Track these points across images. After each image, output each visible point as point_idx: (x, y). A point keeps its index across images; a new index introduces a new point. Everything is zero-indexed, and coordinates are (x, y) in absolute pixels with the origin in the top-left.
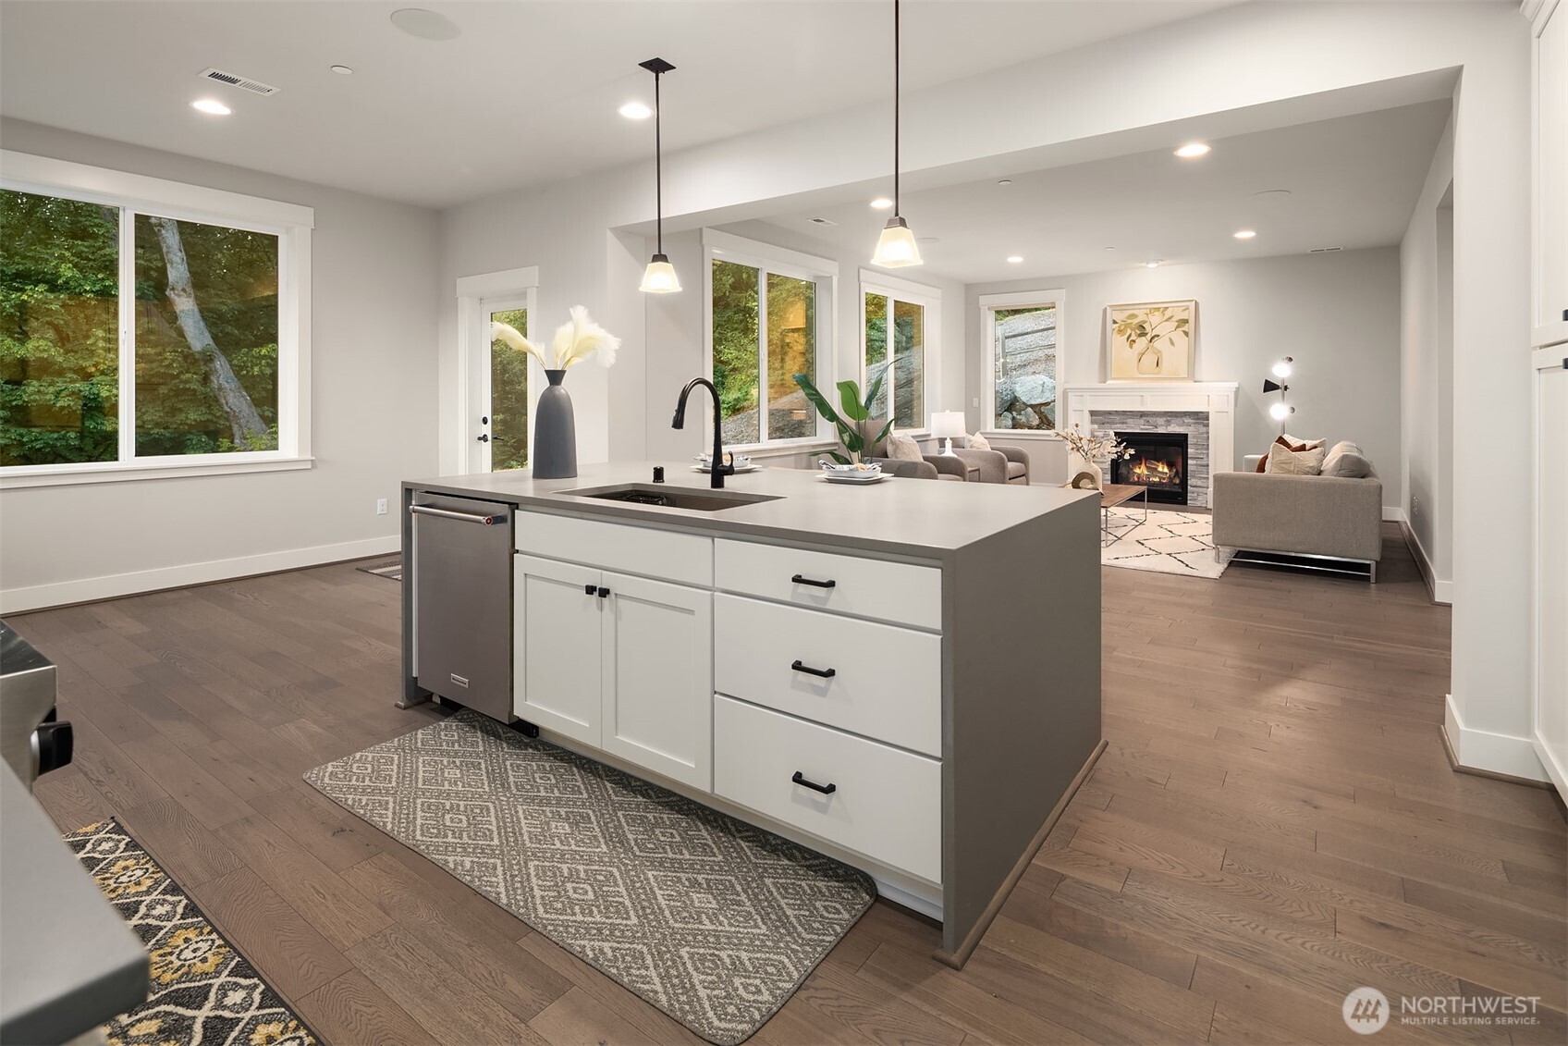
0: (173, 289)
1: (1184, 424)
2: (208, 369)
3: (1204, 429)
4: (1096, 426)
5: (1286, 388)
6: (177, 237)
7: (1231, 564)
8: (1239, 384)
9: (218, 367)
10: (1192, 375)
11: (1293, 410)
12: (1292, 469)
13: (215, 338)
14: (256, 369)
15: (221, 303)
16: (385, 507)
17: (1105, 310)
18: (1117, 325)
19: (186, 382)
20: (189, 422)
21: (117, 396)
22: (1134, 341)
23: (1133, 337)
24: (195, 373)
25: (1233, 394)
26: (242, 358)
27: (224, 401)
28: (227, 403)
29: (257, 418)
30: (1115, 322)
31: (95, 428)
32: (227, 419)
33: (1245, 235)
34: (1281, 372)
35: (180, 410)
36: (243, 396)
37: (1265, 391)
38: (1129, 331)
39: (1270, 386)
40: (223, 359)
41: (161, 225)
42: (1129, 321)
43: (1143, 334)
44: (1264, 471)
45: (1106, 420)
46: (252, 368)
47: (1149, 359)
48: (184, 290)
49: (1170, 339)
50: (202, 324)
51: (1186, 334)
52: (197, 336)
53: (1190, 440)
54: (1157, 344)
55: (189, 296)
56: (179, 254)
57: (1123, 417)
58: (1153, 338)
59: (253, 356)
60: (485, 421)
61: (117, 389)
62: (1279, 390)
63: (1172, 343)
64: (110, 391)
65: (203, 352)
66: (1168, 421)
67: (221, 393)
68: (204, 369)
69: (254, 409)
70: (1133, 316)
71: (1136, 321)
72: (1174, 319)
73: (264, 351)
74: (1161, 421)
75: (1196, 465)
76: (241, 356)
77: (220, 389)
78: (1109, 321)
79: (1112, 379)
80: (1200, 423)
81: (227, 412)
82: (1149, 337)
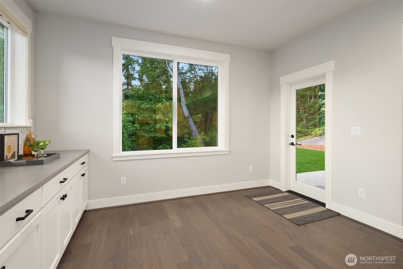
0: (182, 103)
6: (183, 91)
9: (190, 120)
13: (189, 113)
14: (197, 120)
15: (190, 105)
16: (252, 169)
19: (184, 123)
20: (185, 132)
21: (172, 126)
24: (186, 121)
27: (191, 128)
29: (197, 132)
31: (169, 133)
32: (192, 132)
35: (183, 130)
36: (195, 126)
40: (191, 118)
41: (180, 89)
46: (196, 120)
50: (187, 110)
52: (186, 113)
55: (185, 104)
56: (183, 95)
59: (197, 117)
60: (292, 136)
61: (172, 125)
64: (171, 125)
65: (187, 116)
68: (187, 120)
69: (197, 129)
73: (199, 116)
76: (194, 117)
77: (190, 125)
81: (192, 130)
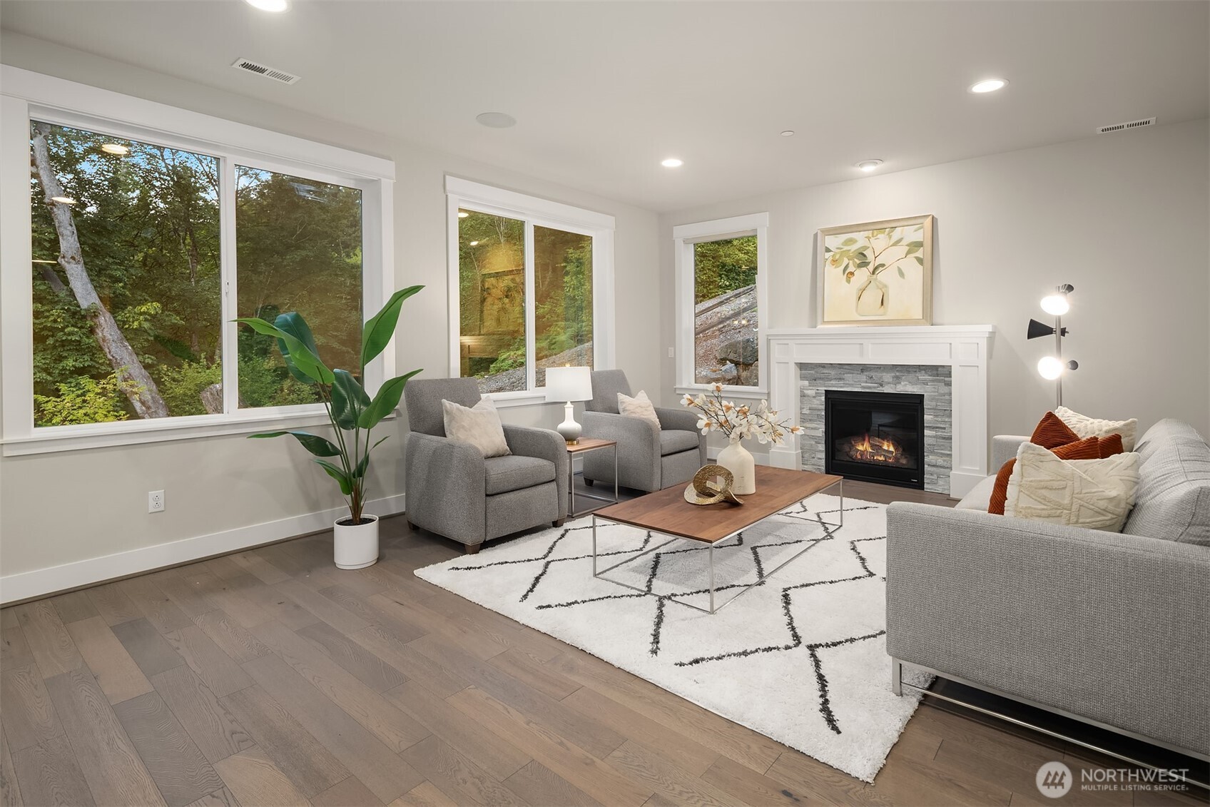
0: (64, 257)
1: (917, 382)
2: (93, 324)
3: (945, 389)
4: (806, 383)
5: (1063, 332)
7: (924, 701)
8: (994, 327)
9: (103, 322)
10: (929, 316)
11: (1075, 365)
12: (1066, 501)
13: (101, 297)
14: (137, 323)
17: (816, 235)
18: (831, 254)
19: (71, 334)
22: (852, 274)
23: (851, 268)
24: (80, 327)
25: (985, 341)
26: (126, 314)
27: (107, 350)
28: (110, 352)
29: (138, 365)
30: (828, 250)
32: (110, 364)
33: (989, 86)
34: (1054, 306)
35: (64, 358)
36: (125, 346)
37: (1029, 337)
38: (846, 261)
39: (1037, 330)
40: (108, 315)
42: (846, 248)
43: (864, 264)
44: (1001, 512)
45: (818, 375)
46: (133, 322)
47: (872, 297)
48: (73, 258)
49: (899, 270)
50: (90, 286)
51: (920, 261)
52: (86, 296)
53: (927, 405)
54: (882, 276)
55: (78, 263)
56: (70, 228)
57: (840, 371)
58: (876, 269)
59: (135, 313)
62: (1054, 335)
63: (901, 274)
65: (90, 309)
66: (897, 377)
67: (105, 344)
68: (89, 323)
69: (135, 356)
70: (852, 241)
71: (854, 247)
72: (904, 242)
73: (145, 309)
74: (887, 377)
75: (935, 437)
77: (104, 340)
78: (820, 249)
79: (824, 322)
80: (939, 381)
81: (109, 360)
82: (871, 267)
